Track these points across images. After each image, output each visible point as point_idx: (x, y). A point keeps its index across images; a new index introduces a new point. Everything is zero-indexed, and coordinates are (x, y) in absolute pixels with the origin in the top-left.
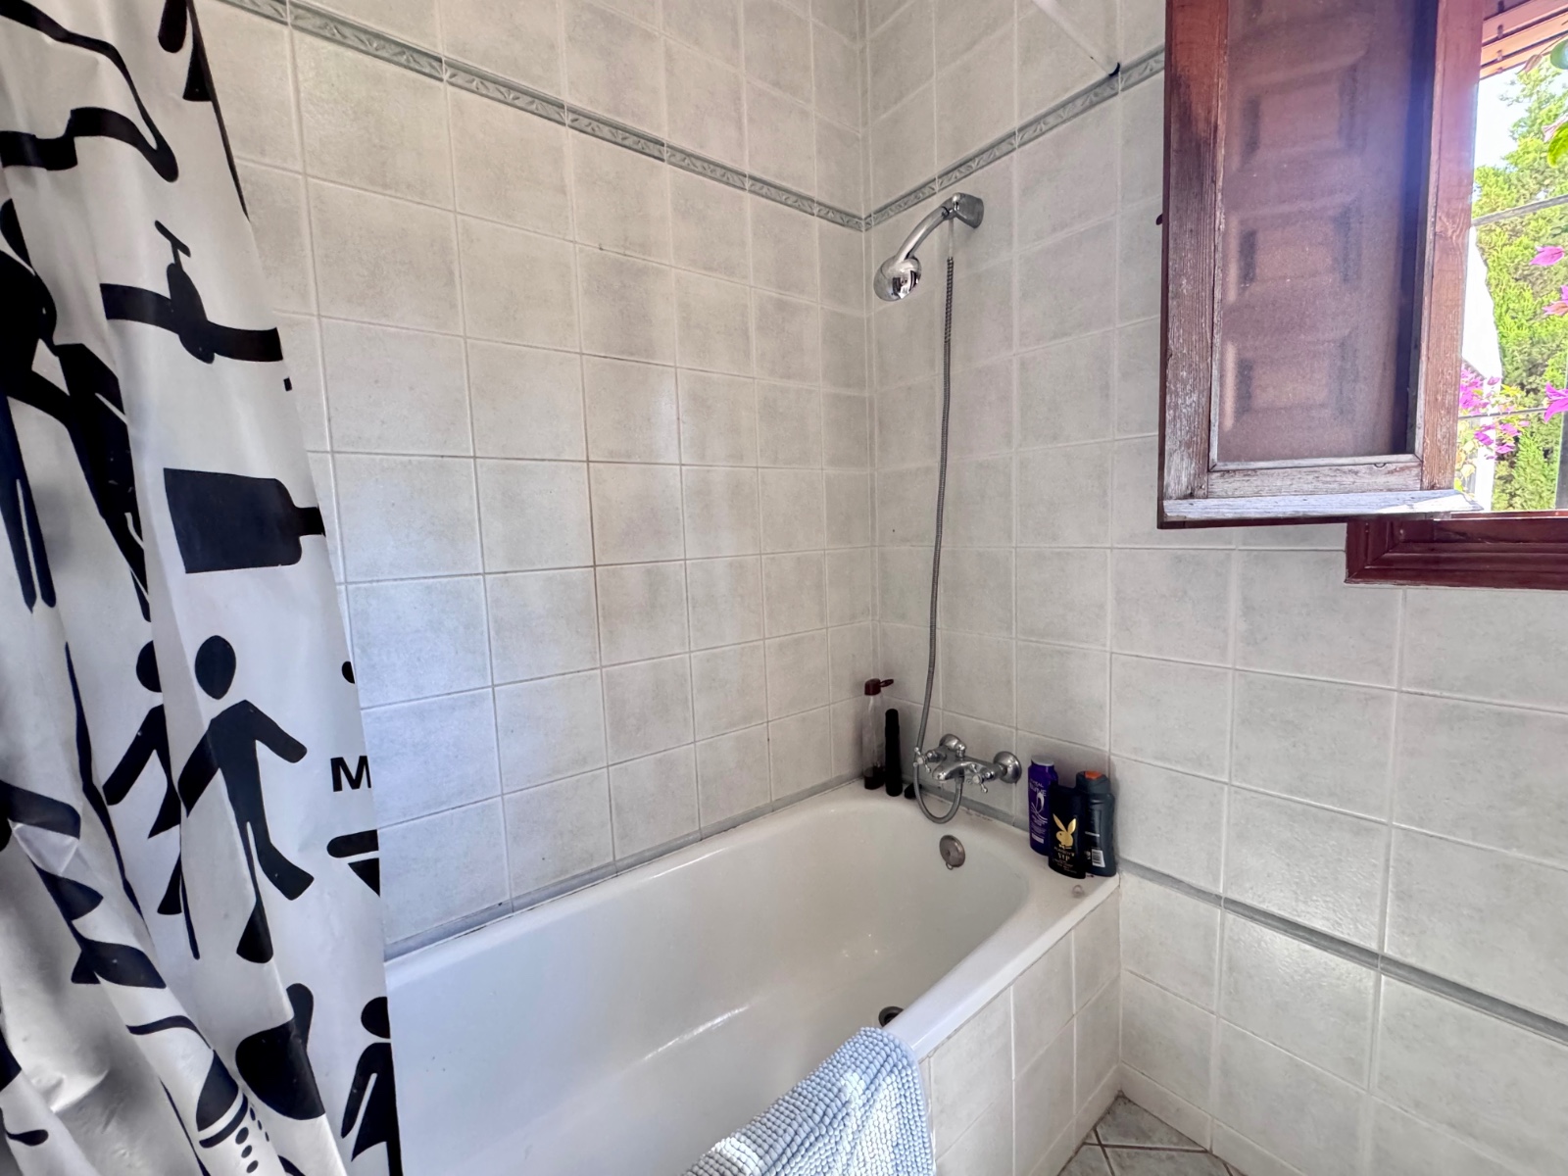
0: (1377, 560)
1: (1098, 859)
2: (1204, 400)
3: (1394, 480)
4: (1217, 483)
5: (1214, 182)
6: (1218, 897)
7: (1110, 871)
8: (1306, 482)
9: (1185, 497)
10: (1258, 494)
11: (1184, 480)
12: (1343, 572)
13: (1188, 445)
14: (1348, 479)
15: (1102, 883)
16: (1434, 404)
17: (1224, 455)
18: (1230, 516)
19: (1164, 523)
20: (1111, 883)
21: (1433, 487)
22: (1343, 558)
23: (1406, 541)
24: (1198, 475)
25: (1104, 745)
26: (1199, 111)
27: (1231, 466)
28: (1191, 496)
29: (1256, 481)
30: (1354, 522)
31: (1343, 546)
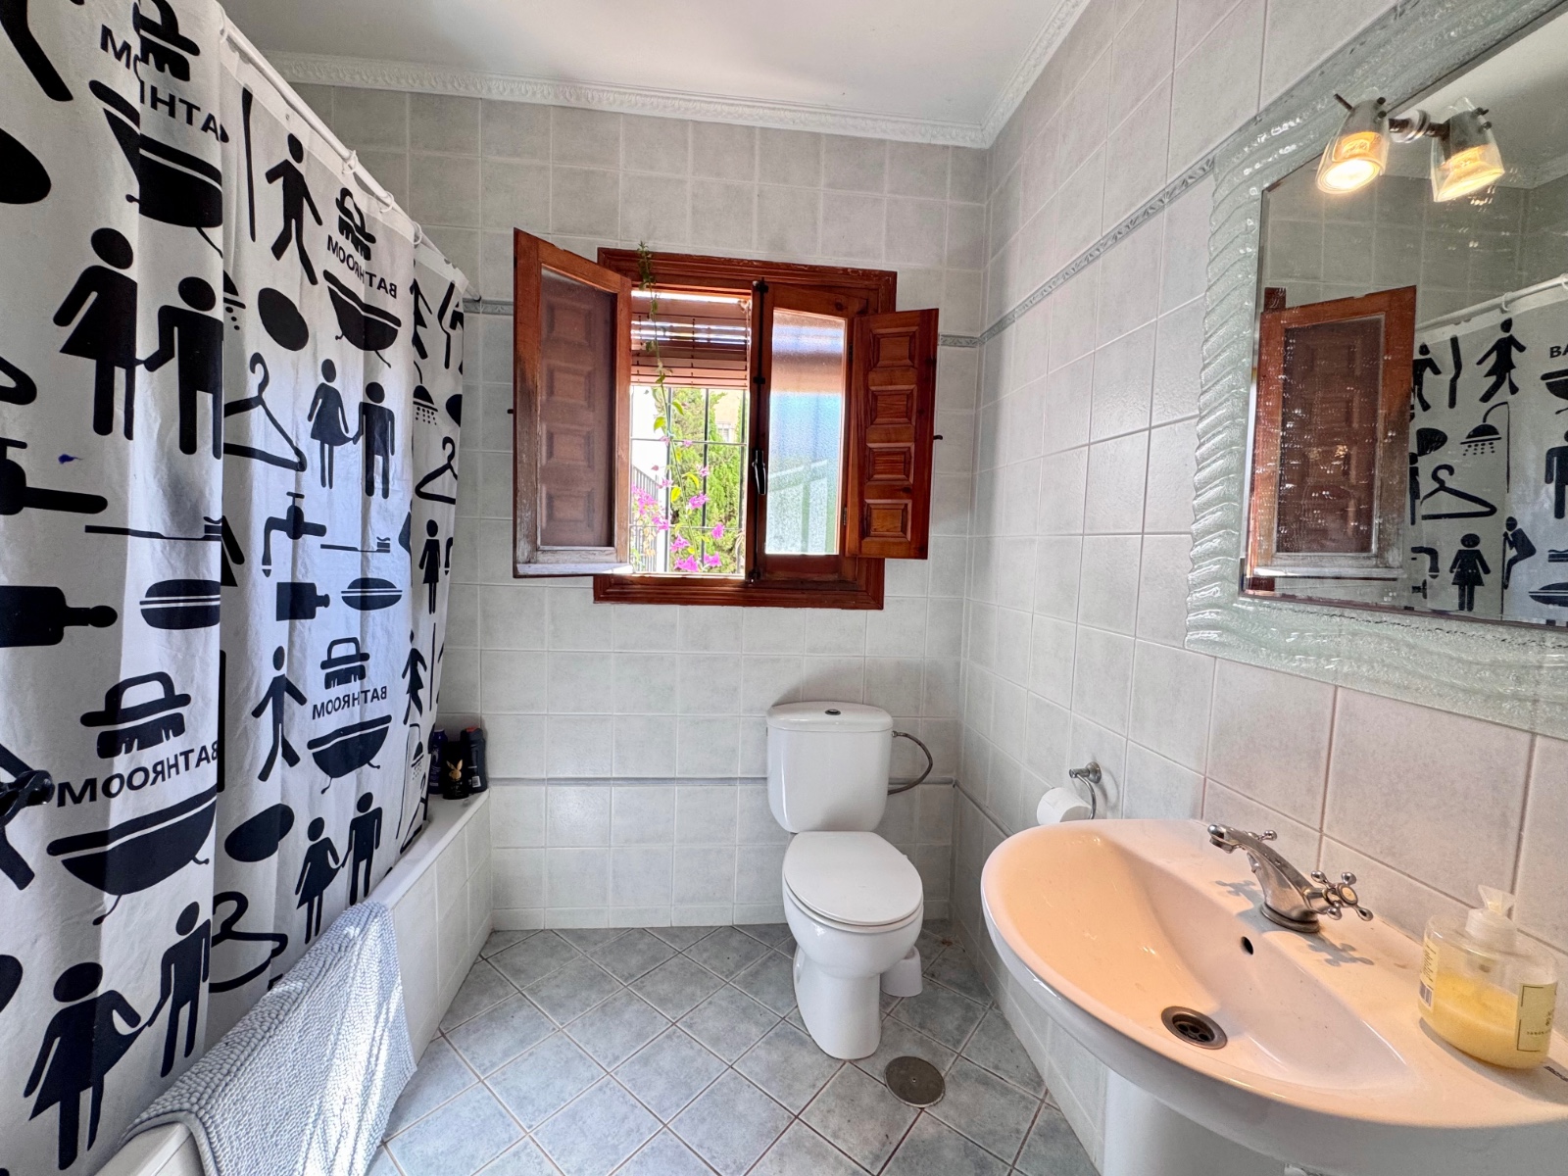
0: (605, 593)
1: (476, 782)
2: (534, 515)
3: (608, 558)
4: (541, 556)
5: (536, 411)
6: (544, 780)
7: (483, 788)
8: (575, 557)
9: (526, 563)
10: (557, 562)
11: (526, 554)
12: (592, 598)
13: (527, 538)
14: (592, 557)
15: (477, 798)
16: (620, 527)
17: (543, 543)
18: (546, 573)
19: (516, 575)
20: (484, 795)
21: (621, 562)
22: (592, 591)
23: (615, 584)
24: (532, 552)
25: (477, 710)
26: (529, 375)
27: (546, 548)
28: (529, 562)
29: (557, 556)
30: (596, 576)
31: (592, 586)
